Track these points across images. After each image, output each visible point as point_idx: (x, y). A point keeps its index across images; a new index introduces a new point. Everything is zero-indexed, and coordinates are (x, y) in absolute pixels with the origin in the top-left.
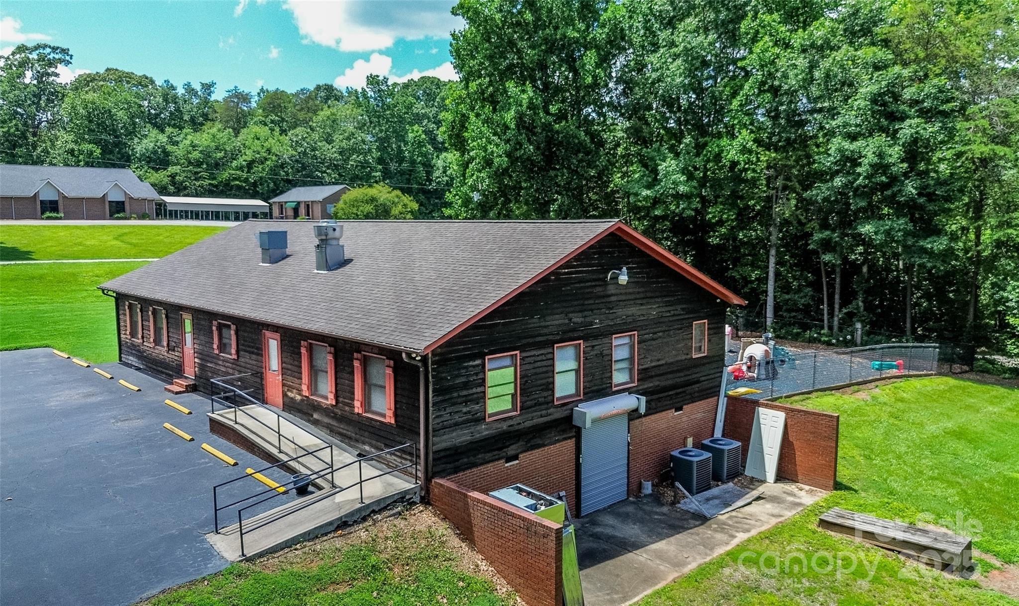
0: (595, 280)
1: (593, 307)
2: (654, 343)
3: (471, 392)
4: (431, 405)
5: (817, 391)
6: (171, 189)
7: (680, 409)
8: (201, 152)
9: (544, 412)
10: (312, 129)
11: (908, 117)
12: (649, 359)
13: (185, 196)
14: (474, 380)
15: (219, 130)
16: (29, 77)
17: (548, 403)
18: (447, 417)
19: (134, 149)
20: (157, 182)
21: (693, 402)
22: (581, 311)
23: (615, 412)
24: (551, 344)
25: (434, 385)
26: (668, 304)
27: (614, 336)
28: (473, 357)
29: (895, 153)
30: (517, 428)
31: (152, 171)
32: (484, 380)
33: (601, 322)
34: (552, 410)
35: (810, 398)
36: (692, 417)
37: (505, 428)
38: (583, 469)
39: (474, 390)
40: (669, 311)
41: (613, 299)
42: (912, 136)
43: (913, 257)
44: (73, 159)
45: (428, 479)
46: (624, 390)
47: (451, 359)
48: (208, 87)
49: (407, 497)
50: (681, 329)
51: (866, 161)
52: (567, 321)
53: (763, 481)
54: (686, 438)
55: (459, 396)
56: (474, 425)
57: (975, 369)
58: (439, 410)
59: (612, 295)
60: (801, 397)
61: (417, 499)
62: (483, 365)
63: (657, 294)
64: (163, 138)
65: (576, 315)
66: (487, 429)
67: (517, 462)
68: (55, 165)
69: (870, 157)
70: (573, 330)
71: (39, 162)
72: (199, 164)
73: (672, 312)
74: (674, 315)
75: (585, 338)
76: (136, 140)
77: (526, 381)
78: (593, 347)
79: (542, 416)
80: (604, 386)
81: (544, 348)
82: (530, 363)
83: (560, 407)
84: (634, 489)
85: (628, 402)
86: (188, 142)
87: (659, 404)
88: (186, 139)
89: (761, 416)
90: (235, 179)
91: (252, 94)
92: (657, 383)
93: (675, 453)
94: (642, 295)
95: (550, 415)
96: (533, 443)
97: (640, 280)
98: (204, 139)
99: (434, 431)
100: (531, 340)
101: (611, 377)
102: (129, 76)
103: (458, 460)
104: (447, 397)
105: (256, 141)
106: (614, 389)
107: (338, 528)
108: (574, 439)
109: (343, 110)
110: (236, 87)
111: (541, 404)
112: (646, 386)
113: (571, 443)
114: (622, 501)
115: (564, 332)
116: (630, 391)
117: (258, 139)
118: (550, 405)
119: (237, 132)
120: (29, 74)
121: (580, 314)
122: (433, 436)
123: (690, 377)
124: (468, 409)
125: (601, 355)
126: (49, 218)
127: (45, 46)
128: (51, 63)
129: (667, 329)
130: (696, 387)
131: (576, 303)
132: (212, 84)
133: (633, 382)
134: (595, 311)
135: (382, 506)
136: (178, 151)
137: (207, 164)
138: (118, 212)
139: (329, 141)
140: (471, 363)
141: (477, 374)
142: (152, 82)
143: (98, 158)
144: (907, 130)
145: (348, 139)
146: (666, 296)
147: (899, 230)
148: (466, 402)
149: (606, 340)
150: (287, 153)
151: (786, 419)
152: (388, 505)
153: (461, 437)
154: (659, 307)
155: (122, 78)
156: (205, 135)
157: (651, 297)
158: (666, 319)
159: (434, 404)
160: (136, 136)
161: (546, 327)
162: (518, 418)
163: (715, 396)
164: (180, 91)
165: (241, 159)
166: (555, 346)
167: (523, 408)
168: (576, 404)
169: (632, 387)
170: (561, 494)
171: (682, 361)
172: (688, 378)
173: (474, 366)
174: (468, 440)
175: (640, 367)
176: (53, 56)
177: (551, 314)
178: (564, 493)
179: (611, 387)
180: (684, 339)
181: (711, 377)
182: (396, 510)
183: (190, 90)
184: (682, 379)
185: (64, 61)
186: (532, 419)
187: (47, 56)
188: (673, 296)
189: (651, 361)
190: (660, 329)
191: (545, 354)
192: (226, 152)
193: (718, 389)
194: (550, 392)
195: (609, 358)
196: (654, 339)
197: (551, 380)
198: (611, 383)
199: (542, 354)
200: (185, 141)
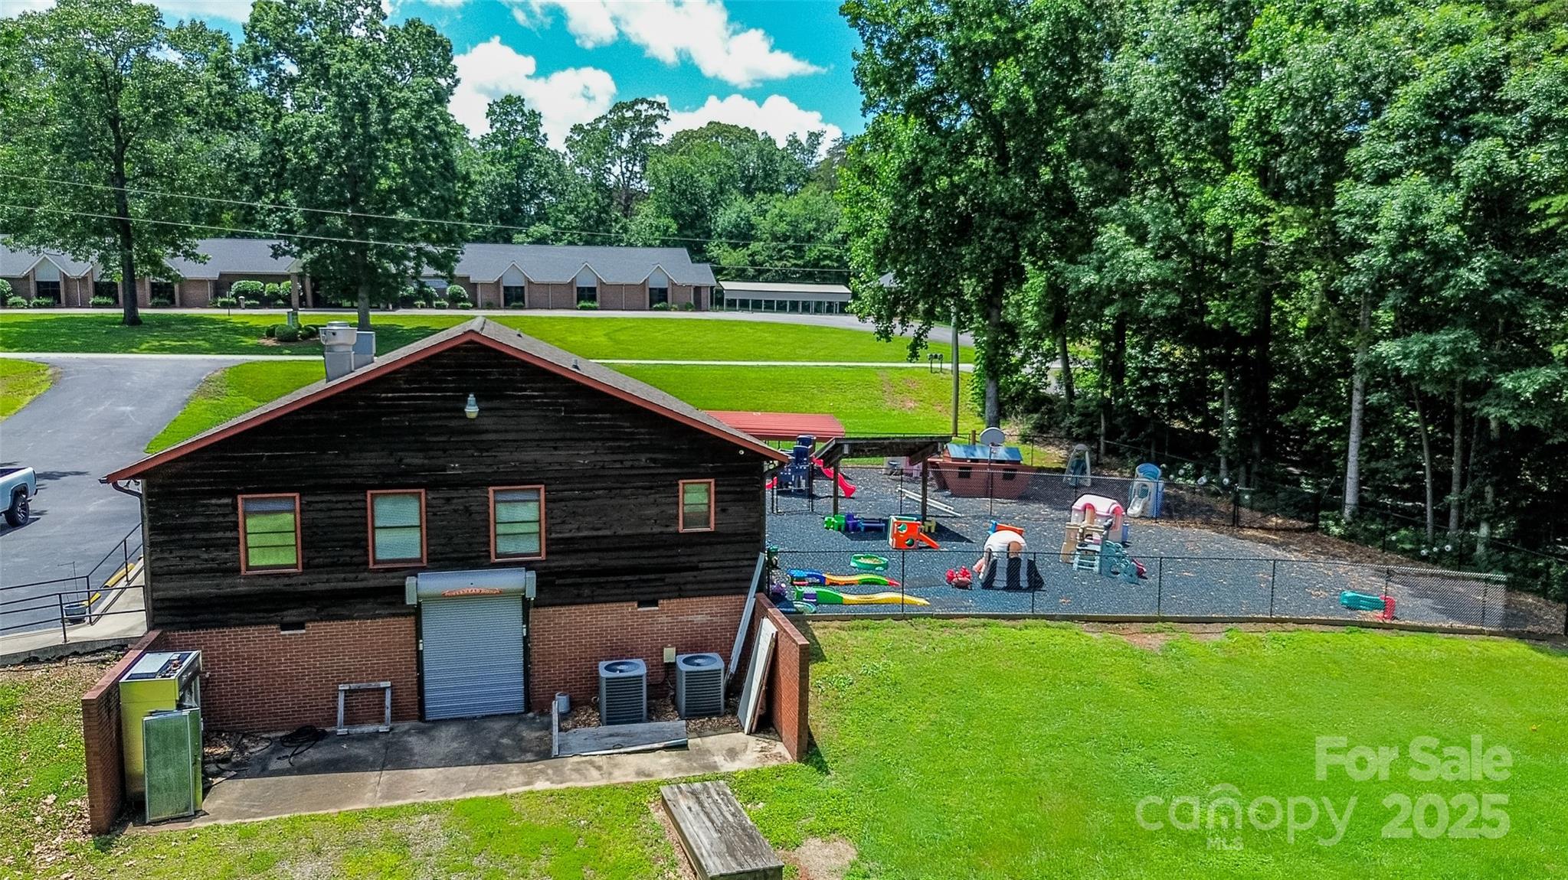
0: (447, 410)
1: (444, 446)
2: (583, 503)
3: (213, 535)
4: (148, 544)
6: (751, 271)
7: (652, 603)
8: (789, 223)
9: (352, 576)
12: (575, 526)
13: (766, 281)
14: (220, 522)
15: (815, 194)
17: (357, 564)
18: (176, 561)
19: (716, 221)
21: (680, 597)
22: (420, 450)
23: (472, 590)
24: (363, 489)
25: (150, 520)
26: (613, 451)
27: (491, 489)
28: (218, 494)
30: (301, 589)
31: (731, 249)
32: (236, 524)
33: (463, 466)
34: (368, 574)
37: (278, 586)
38: (426, 658)
39: (220, 534)
40: (622, 462)
45: (150, 629)
46: (519, 564)
47: (180, 493)
48: (815, 138)
50: (651, 488)
52: (392, 461)
54: (661, 649)
55: (195, 539)
56: (220, 577)
58: (162, 551)
59: (487, 431)
62: (235, 508)
63: (593, 435)
65: (411, 454)
66: (243, 584)
67: (304, 631)
68: (631, 245)
70: (405, 474)
72: (785, 238)
73: (628, 464)
74: (632, 467)
75: (428, 487)
76: (721, 211)
77: (314, 533)
78: (448, 500)
79: (345, 580)
80: (474, 555)
81: (347, 493)
82: (322, 510)
83: (384, 572)
84: (534, 704)
85: (505, 580)
86: (777, 211)
87: (599, 591)
88: (775, 207)
90: (826, 258)
92: (596, 561)
94: (555, 435)
95: (362, 580)
96: (329, 611)
97: (551, 414)
98: (793, 207)
99: (154, 575)
100: (323, 481)
101: (488, 543)
102: (729, 130)
103: (195, 615)
106: (494, 560)
107: (25, 662)
108: (408, 618)
111: (345, 564)
112: (569, 563)
113: (408, 622)
114: (513, 714)
115: (389, 476)
116: (528, 566)
118: (361, 567)
121: (421, 455)
122: (153, 581)
123: (676, 560)
124: (211, 556)
125: (466, 511)
126: (583, 308)
129: (616, 486)
130: (689, 576)
131: (413, 438)
132: (822, 132)
133: (539, 554)
134: (449, 452)
135: (89, 649)
136: (764, 224)
137: (795, 239)
138: (660, 301)
140: (213, 501)
141: (224, 515)
142: (754, 134)
143: (674, 235)
146: (612, 440)
148: (208, 547)
149: (477, 492)
152: (101, 650)
154: (595, 453)
155: (720, 133)
156: (797, 201)
157: (579, 440)
158: (613, 473)
160: (721, 206)
161: (349, 466)
162: (301, 577)
165: (836, 230)
166: (369, 492)
167: (306, 566)
168: (414, 572)
169: (537, 561)
170: (383, 684)
171: (653, 535)
172: (669, 560)
173: (219, 506)
174: (209, 593)
175: (554, 536)
176: (651, 112)
177: (361, 450)
178: (388, 684)
179: (489, 557)
180: (655, 503)
181: (727, 564)
182: (102, 657)
183: (794, 142)
184: (655, 561)
185: (661, 117)
186: (328, 581)
187: (644, 113)
188: (628, 440)
189: (579, 529)
190: (599, 485)
191: (350, 502)
192: (819, 223)
193: (745, 584)
194: (361, 551)
195: (483, 517)
196: (586, 499)
197: (362, 535)
198: (488, 552)
199: (344, 501)
200: (774, 210)
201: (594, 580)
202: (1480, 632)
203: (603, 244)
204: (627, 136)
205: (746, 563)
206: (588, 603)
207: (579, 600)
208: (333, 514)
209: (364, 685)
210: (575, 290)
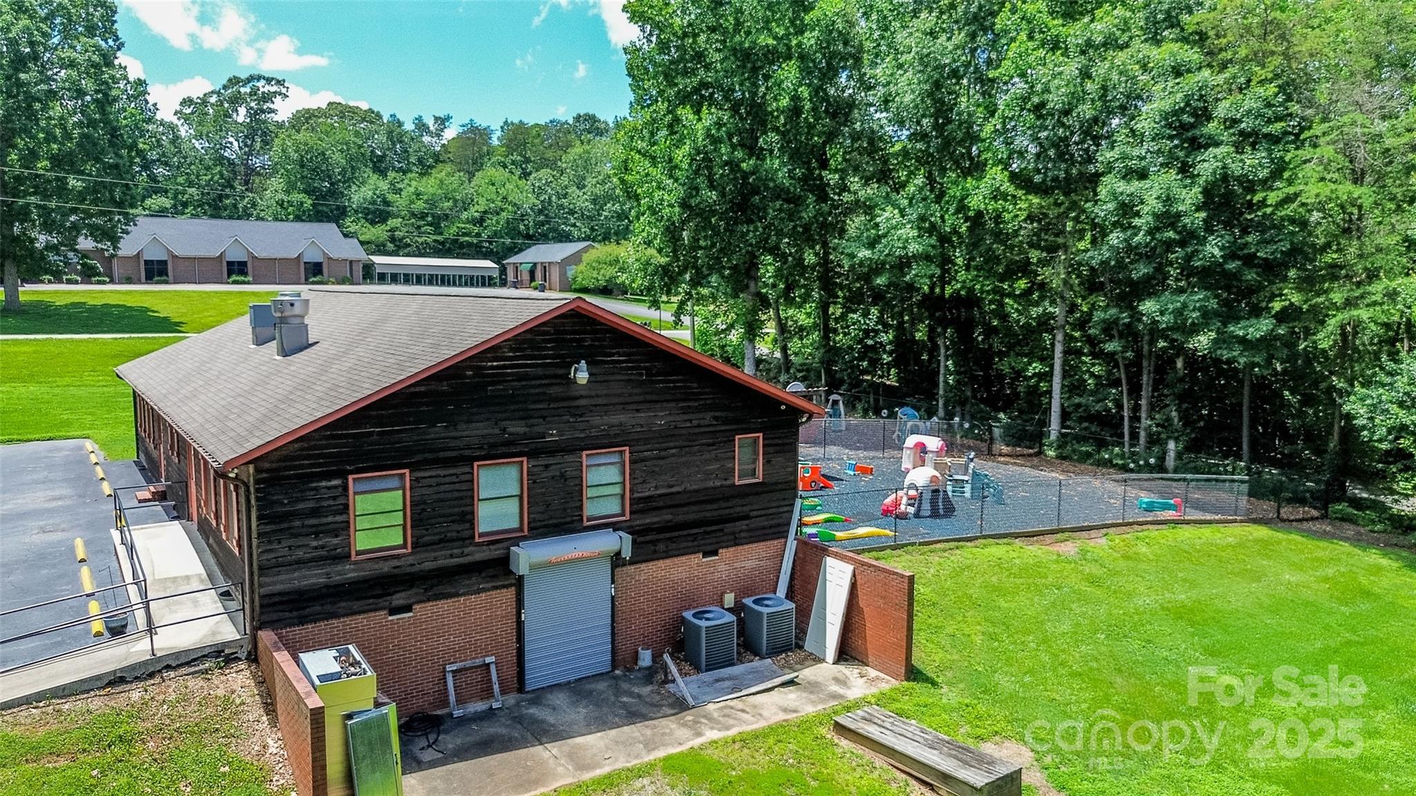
0: (546, 377)
1: (545, 413)
2: (661, 462)
3: (324, 520)
4: (254, 535)
5: (985, 537)
6: (390, 246)
7: (715, 553)
8: (426, 202)
9: (457, 551)
10: (560, 171)
11: (1217, 144)
12: (654, 485)
13: (408, 255)
14: (330, 506)
15: (448, 175)
16: (241, 115)
17: (463, 539)
18: (284, 552)
19: (350, 198)
20: (373, 238)
21: (736, 545)
22: (522, 419)
23: (576, 555)
24: (470, 461)
25: (258, 510)
26: (685, 411)
27: (585, 453)
28: (329, 476)
29: (1188, 197)
30: (409, 570)
31: (369, 225)
32: (346, 507)
33: (560, 433)
34: (471, 548)
35: (962, 547)
36: (737, 565)
37: (386, 569)
38: (528, 628)
39: (330, 519)
40: (691, 421)
41: (583, 402)
42: (1214, 172)
43: (1220, 348)
44: (284, 212)
45: (255, 629)
46: (606, 526)
47: (288, 477)
48: (442, 121)
49: (227, 651)
50: (713, 445)
51: (1147, 209)
52: (497, 431)
53: (820, 660)
55: (305, 526)
56: (330, 564)
57: (1330, 516)
58: (270, 542)
59: (581, 397)
60: (953, 544)
61: (243, 655)
62: (345, 487)
63: (668, 397)
64: (384, 185)
65: (514, 423)
66: (353, 570)
67: (411, 614)
68: (262, 219)
69: (1152, 204)
70: (509, 444)
71: (247, 216)
72: (423, 216)
73: (695, 423)
74: (699, 426)
75: (530, 455)
76: (354, 188)
77: (424, 510)
78: (547, 466)
79: (451, 556)
80: (569, 519)
81: (455, 466)
82: (430, 486)
83: (488, 545)
84: (621, 660)
85: (609, 542)
86: (412, 189)
87: (672, 546)
88: (410, 186)
89: (828, 569)
90: (465, 234)
91: (492, 128)
92: (669, 517)
93: (688, 615)
94: (641, 398)
95: (467, 555)
96: (436, 590)
98: (429, 186)
99: (261, 568)
100: (430, 456)
101: (581, 508)
102: (354, 111)
103: (304, 608)
104: (286, 525)
105: (491, 187)
106: (586, 524)
107: (111, 684)
108: (513, 588)
109: (601, 145)
110: (471, 120)
111: (452, 540)
112: (648, 521)
113: (510, 593)
114: (602, 674)
115: (493, 446)
116: (616, 527)
117: (493, 184)
118: (467, 542)
119: (471, 175)
121: (523, 423)
122: (260, 576)
123: (732, 511)
124: (320, 543)
125: (563, 476)
126: (235, 282)
127: (259, 78)
128: (267, 98)
129: (685, 444)
130: (742, 525)
131: (516, 407)
132: (448, 118)
133: (623, 515)
134: (549, 419)
135: (183, 660)
136: (400, 202)
137: (433, 216)
138: (315, 276)
139: (580, 187)
140: (324, 484)
141: (334, 498)
142: (379, 116)
143: (309, 210)
144: (1210, 163)
145: (603, 183)
146: (684, 400)
148: (317, 534)
149: (570, 458)
150: (529, 201)
151: (854, 575)
152: (195, 660)
153: (313, 578)
154: (670, 414)
155: (341, 111)
156: (432, 181)
157: (657, 402)
159: (260, 535)
160: (354, 183)
161: (455, 438)
162: (409, 558)
163: (783, 537)
164: (409, 126)
165: (473, 209)
166: (476, 464)
167: (415, 545)
168: (516, 542)
169: (622, 522)
170: (488, 660)
171: (715, 488)
172: (727, 511)
173: (329, 488)
174: (321, 583)
175: (636, 495)
176: (267, 88)
177: (469, 422)
178: (492, 659)
179: (582, 520)
180: (717, 459)
181: (771, 511)
182: (201, 667)
183: (421, 126)
184: (716, 513)
185: (280, 94)
186: (436, 559)
187: (262, 90)
188: (696, 400)
189: (656, 488)
190: (672, 444)
191: (457, 475)
192: (456, 201)
193: (786, 529)
194: (467, 525)
195: (577, 482)
196: (663, 458)
197: (469, 508)
198: (581, 516)
199: (452, 475)
200: (409, 188)
201: (668, 535)
202: (1235, 521)
203: (231, 218)
204: (242, 111)
205: (786, 509)
206: (663, 558)
207: (656, 556)
208: (442, 488)
209: (468, 663)
210: (225, 264)
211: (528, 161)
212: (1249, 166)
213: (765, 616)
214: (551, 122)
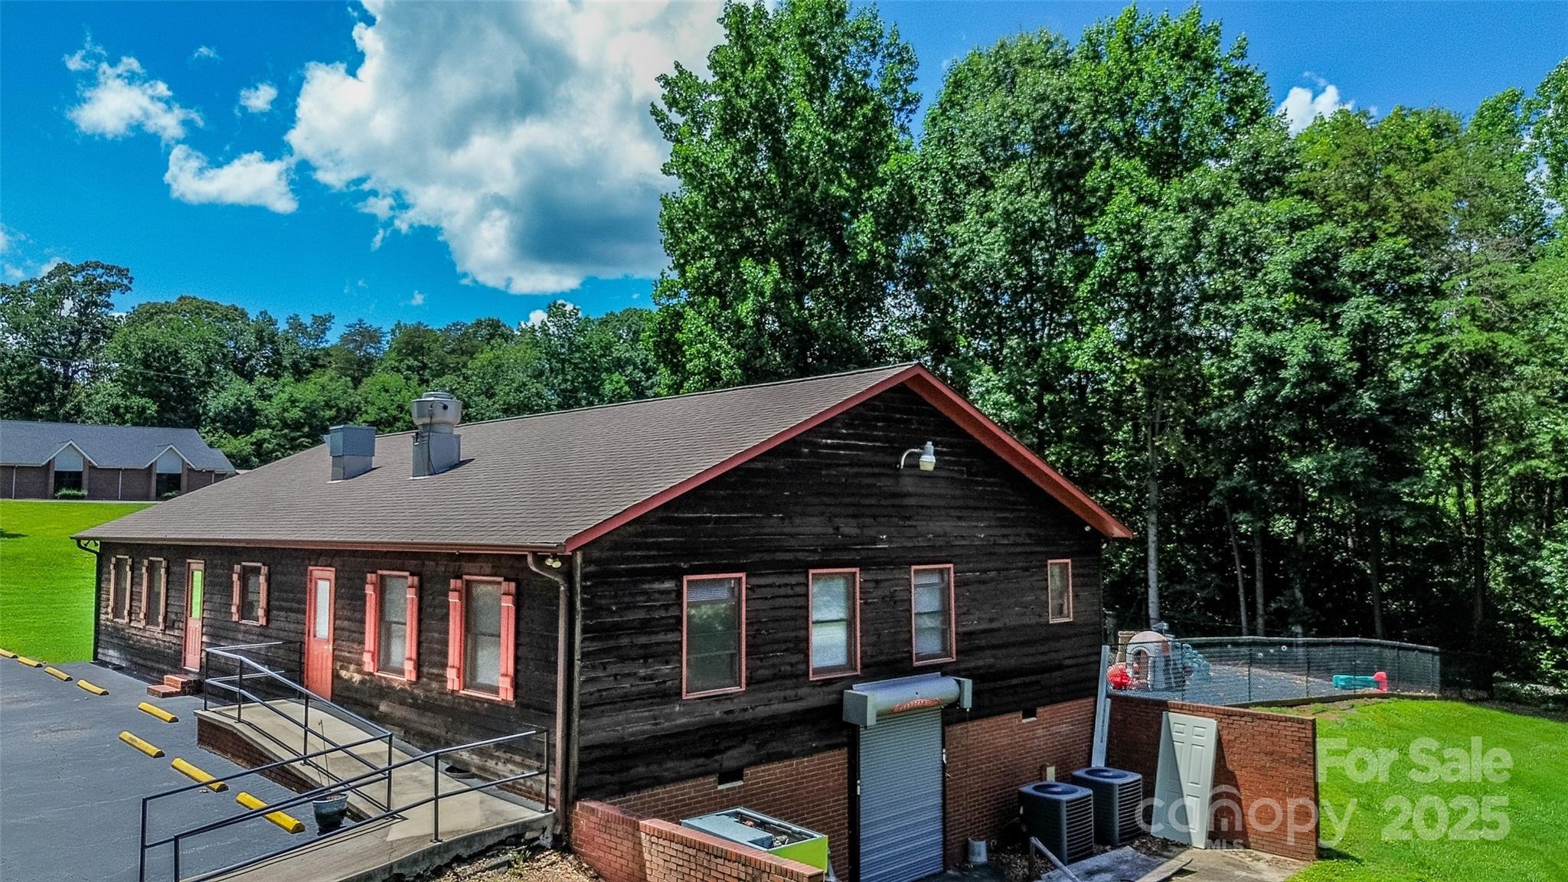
0: (878, 465)
1: (876, 511)
2: (983, 588)
3: (655, 639)
4: (577, 656)
5: (1257, 704)
6: (255, 462)
7: (1033, 712)
8: (303, 410)
9: (790, 693)
10: (466, 378)
11: (1352, 296)
12: (976, 616)
14: (662, 618)
15: (332, 379)
16: (67, 308)
17: (797, 676)
18: (609, 683)
19: (206, 405)
20: (235, 451)
21: (1052, 702)
22: (854, 516)
23: (918, 702)
24: (803, 568)
25: (584, 618)
26: (1003, 523)
27: (914, 567)
28: (660, 575)
29: (1337, 348)
30: (741, 717)
31: (229, 436)
32: (679, 621)
33: (889, 540)
34: (803, 691)
36: (1055, 729)
37: (719, 714)
38: (864, 806)
39: (661, 638)
40: (1007, 537)
41: (912, 501)
42: (1361, 321)
43: (1381, 509)
44: (116, 418)
45: (568, 801)
46: (932, 669)
47: (618, 574)
48: (322, 322)
49: (529, 835)
50: (1027, 569)
51: (1294, 361)
52: (830, 531)
53: (1185, 846)
54: (1043, 768)
55: (633, 645)
56: (658, 704)
57: (1497, 695)
58: (594, 667)
59: (909, 495)
61: (546, 841)
62: (679, 594)
63: (985, 504)
64: (250, 390)
65: (847, 521)
66: (683, 714)
67: (740, 783)
69: (1299, 355)
70: (844, 548)
72: (298, 426)
73: (1012, 539)
74: (1015, 544)
75: (864, 565)
76: (211, 393)
77: (758, 632)
78: (877, 582)
79: (786, 700)
80: (899, 656)
81: (790, 574)
82: (766, 598)
83: (821, 686)
84: (955, 855)
85: (941, 689)
86: (285, 396)
87: (996, 701)
88: (283, 392)
89: (1174, 728)
91: (384, 330)
92: (991, 662)
93: (1028, 789)
94: (960, 503)
95: (801, 699)
96: (770, 749)
97: (956, 475)
98: (309, 391)
99: (582, 707)
100: (767, 557)
101: (909, 642)
102: (209, 308)
104: (611, 643)
105: (383, 394)
106: (916, 664)
108: (846, 750)
109: (512, 352)
110: (360, 320)
111: (784, 677)
112: (972, 664)
113: (841, 756)
114: (935, 875)
115: (827, 550)
116: (944, 670)
117: (387, 391)
118: (802, 680)
119: (357, 382)
120: (68, 304)
121: (854, 522)
122: (581, 717)
123: (1047, 658)
124: (649, 671)
125: (893, 599)
126: (64, 497)
127: (97, 265)
128: (101, 290)
129: (1003, 566)
130: (1058, 676)
131: (847, 500)
132: (330, 318)
133: (948, 655)
134: (879, 519)
135: (476, 848)
136: (270, 409)
137: (311, 427)
138: (169, 490)
139: (490, 395)
140: (657, 586)
141: (666, 607)
142: (244, 315)
143: (154, 415)
144: (1352, 313)
145: (518, 391)
146: (1002, 510)
147: (1356, 465)
148: (646, 658)
149: (897, 574)
151: (1218, 731)
152: (490, 848)
153: (635, 724)
154: (989, 527)
155: (201, 309)
156: (310, 386)
157: (975, 508)
158: (1003, 550)
159: (584, 656)
160: (212, 388)
161: (791, 535)
162: (743, 699)
163: (1087, 697)
164: (282, 326)
165: (360, 419)
166: (810, 572)
167: (750, 681)
169: (949, 663)
171: (1031, 626)
172: (1044, 658)
173: (661, 593)
174: (644, 732)
175: (961, 629)
176: (105, 279)
177: (803, 514)
179: (912, 659)
180: (1032, 588)
181: (1079, 659)
182: (503, 858)
183: (296, 325)
184: (1030, 660)
185: (121, 286)
186: (769, 702)
187: (98, 280)
188: (1011, 511)
189: (979, 621)
190: (990, 565)
191: (792, 586)
192: (339, 410)
193: (1095, 685)
194: (802, 656)
195: (906, 607)
196: (984, 582)
197: (802, 633)
198: (910, 652)
199: (786, 585)
200: (281, 394)
201: (991, 684)
205: (1092, 657)
206: (987, 716)
207: (981, 712)
208: (778, 602)
210: (52, 474)
211: (424, 367)
212: (1389, 318)
213: (1117, 788)
214: (454, 325)
